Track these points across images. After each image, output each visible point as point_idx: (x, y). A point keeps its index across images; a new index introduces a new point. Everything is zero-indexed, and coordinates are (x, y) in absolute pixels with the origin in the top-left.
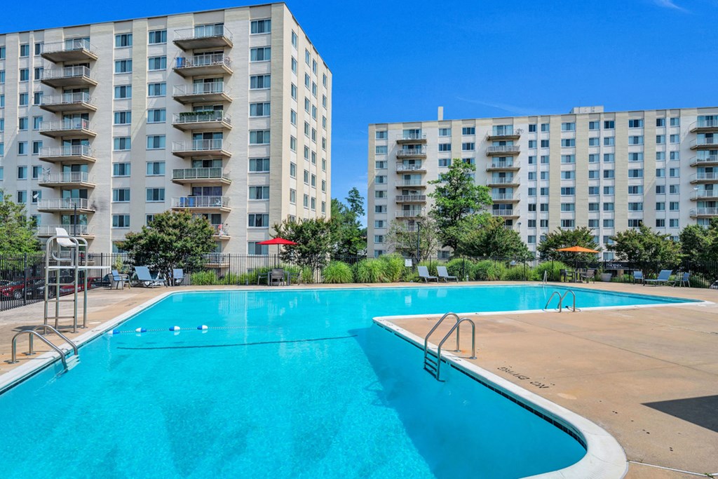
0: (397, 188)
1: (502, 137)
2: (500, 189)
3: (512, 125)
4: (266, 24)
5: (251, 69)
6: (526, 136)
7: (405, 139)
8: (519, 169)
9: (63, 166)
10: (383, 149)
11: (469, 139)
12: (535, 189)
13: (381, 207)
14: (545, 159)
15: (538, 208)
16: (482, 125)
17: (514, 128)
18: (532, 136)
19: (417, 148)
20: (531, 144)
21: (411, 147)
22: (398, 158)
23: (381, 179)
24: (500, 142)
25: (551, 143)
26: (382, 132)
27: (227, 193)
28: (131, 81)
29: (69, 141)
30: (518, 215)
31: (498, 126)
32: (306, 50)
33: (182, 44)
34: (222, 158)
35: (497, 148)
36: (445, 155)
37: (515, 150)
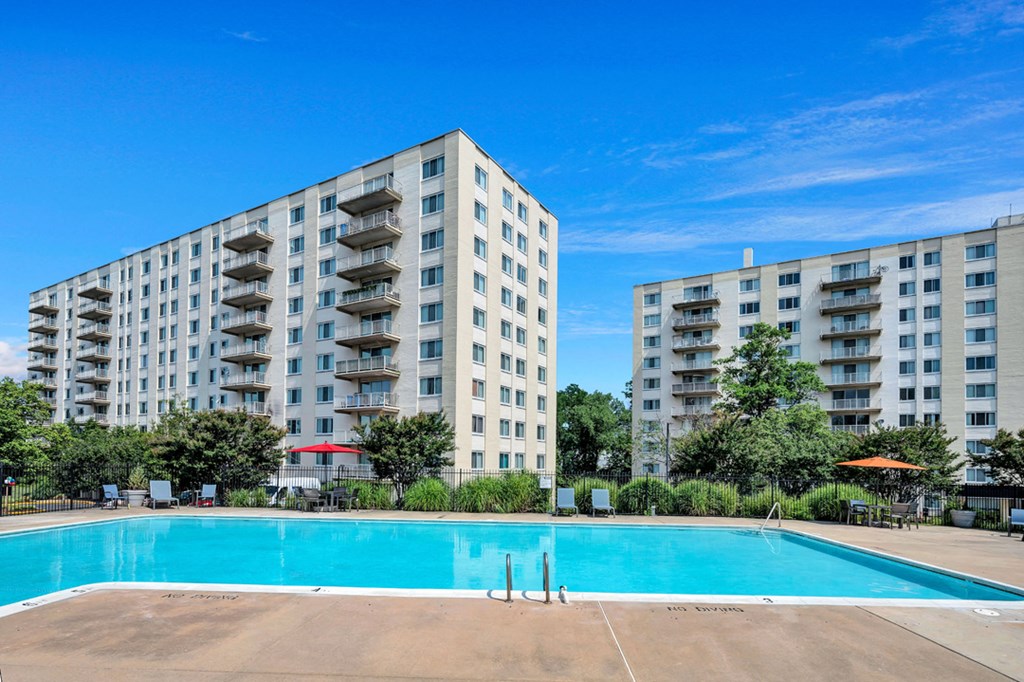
0: (675, 373)
1: (849, 283)
2: (846, 367)
3: (868, 262)
4: (439, 164)
5: (423, 225)
6: (894, 277)
7: (685, 301)
8: (880, 331)
9: (245, 366)
10: (655, 319)
11: (790, 291)
12: (913, 363)
13: (651, 402)
14: (932, 312)
15: (920, 394)
16: (811, 267)
17: (871, 265)
18: (906, 276)
19: (705, 312)
20: (904, 289)
21: (696, 312)
22: (675, 329)
23: (652, 362)
24: (846, 291)
25: (943, 284)
26: (652, 296)
27: (396, 388)
28: (303, 261)
29: (250, 338)
30: (879, 408)
31: (841, 266)
32: (505, 191)
33: (347, 207)
34: (391, 344)
35: (841, 301)
36: (751, 320)
37: (873, 301)
